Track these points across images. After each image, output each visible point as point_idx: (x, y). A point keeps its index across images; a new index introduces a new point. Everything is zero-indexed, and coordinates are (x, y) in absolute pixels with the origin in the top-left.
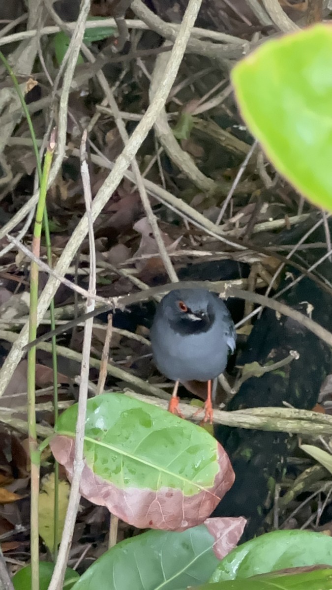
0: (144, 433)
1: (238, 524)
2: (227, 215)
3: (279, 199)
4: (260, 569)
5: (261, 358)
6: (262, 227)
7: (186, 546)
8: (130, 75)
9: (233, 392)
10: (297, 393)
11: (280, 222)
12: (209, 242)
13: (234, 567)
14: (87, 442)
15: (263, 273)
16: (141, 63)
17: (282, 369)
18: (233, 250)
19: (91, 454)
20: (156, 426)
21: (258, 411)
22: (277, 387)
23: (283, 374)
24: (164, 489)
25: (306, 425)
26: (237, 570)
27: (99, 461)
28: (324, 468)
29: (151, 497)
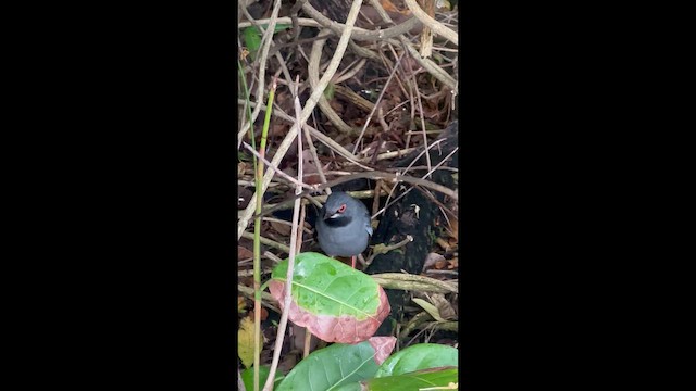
0: (332, 279)
1: (391, 341)
2: (359, 149)
3: (393, 138)
4: (407, 370)
5: (386, 241)
6: (383, 156)
7: (357, 355)
8: (293, 56)
9: (368, 263)
10: (410, 263)
11: (395, 154)
12: (348, 166)
13: (390, 368)
14: (294, 285)
15: (385, 186)
16: (300, 49)
17: (400, 248)
18: (364, 170)
19: (296, 293)
20: (339, 275)
21: (385, 275)
22: (397, 260)
23: (400, 251)
24: (344, 316)
25: (417, 285)
26: (393, 370)
27: (301, 298)
28: (428, 313)
29: (336, 321)
